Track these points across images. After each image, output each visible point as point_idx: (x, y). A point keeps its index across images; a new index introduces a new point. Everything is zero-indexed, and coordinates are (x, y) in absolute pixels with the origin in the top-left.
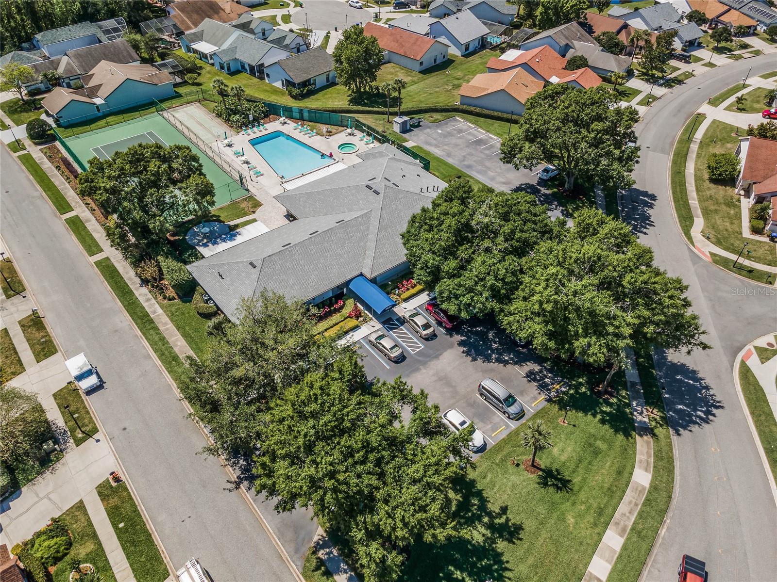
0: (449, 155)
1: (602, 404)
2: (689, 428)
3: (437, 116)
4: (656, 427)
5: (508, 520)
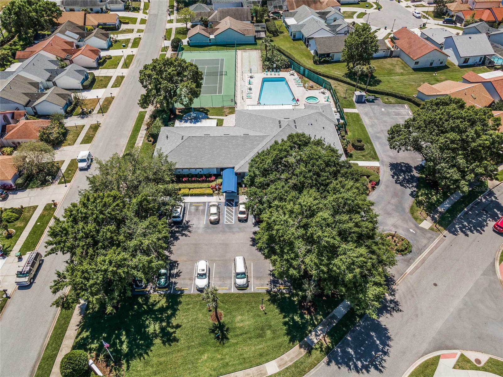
0: (372, 126)
1: (297, 313)
2: (340, 366)
3: (392, 100)
4: (316, 349)
5: (174, 332)
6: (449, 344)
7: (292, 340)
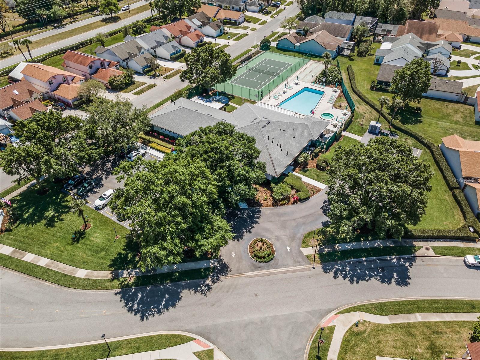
1: (133, 253)
3: (411, 141)
4: (119, 280)
5: (57, 222)
6: (213, 337)
7: (111, 266)
